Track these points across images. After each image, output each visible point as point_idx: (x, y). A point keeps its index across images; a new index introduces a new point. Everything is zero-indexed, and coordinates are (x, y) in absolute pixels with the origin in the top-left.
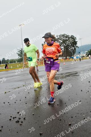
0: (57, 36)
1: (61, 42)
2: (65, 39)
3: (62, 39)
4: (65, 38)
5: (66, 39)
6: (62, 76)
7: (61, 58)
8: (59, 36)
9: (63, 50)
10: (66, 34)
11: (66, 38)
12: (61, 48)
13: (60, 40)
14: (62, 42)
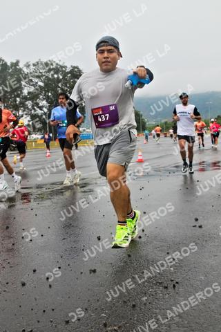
0: (28, 66)
1: (40, 86)
2: (52, 75)
3: (42, 76)
4: (52, 72)
5: (56, 76)
6: (39, 192)
7: (40, 137)
8: (34, 65)
9: (46, 110)
10: (58, 62)
11: (55, 73)
12: (41, 105)
13: (35, 80)
14: (42, 84)
